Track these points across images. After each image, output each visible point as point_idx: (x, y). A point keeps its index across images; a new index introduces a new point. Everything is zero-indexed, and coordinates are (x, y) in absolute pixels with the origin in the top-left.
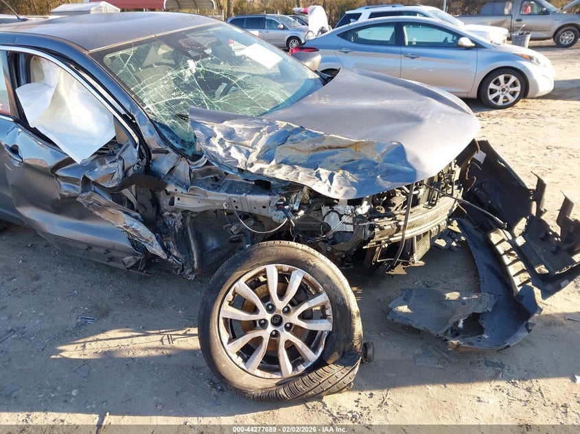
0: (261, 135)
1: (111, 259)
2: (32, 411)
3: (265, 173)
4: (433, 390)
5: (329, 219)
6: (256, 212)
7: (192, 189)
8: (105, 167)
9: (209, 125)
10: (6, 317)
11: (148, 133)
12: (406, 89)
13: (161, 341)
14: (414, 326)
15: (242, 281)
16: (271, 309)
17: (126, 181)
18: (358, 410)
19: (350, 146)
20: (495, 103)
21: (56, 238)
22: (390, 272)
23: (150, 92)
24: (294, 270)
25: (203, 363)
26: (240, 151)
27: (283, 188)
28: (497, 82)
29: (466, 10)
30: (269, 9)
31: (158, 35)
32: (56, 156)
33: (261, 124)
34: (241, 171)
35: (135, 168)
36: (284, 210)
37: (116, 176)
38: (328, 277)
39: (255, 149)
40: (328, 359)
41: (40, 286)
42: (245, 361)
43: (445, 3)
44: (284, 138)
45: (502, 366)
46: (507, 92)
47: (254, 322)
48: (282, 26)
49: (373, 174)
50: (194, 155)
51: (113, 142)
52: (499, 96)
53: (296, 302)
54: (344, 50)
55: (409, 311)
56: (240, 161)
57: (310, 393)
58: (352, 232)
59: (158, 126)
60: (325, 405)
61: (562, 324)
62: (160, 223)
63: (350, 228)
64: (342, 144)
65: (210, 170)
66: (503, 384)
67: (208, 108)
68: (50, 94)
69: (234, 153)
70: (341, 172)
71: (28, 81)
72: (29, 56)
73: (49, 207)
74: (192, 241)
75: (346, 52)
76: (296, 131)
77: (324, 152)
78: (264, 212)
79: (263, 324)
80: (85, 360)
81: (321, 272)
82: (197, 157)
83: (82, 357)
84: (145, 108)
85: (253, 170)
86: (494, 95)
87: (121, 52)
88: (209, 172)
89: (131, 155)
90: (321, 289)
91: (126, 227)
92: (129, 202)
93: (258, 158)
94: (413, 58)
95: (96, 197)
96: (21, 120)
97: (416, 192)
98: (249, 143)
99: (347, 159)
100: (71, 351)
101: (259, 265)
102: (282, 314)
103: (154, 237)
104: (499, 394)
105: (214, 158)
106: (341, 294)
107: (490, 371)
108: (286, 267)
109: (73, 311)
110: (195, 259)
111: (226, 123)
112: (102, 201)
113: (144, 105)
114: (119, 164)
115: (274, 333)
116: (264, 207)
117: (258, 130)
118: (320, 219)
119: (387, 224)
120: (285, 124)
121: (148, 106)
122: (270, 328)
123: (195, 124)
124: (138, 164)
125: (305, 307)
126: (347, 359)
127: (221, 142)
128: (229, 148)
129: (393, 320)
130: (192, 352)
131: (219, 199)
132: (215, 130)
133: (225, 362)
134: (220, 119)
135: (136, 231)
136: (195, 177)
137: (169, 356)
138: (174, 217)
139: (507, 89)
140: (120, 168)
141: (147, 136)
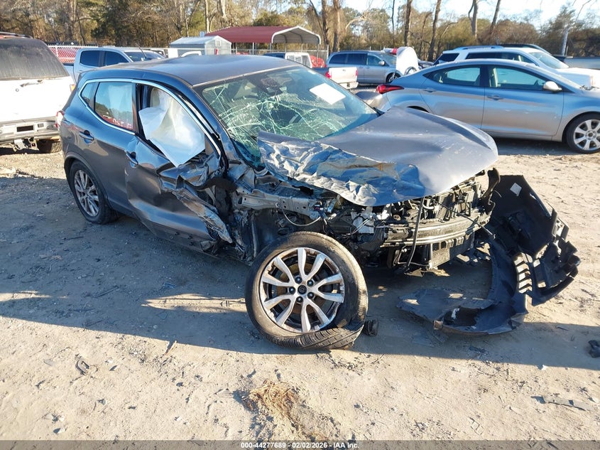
0: (309, 153)
1: (193, 244)
2: (126, 334)
3: (307, 181)
4: (419, 360)
5: (357, 223)
6: (298, 211)
7: (255, 192)
8: (195, 170)
9: (270, 144)
10: (113, 278)
11: (228, 148)
12: (441, 125)
13: (221, 304)
14: (416, 313)
15: (280, 257)
16: (299, 280)
17: (209, 183)
18: (355, 363)
19: (376, 166)
20: (580, 147)
21: (155, 224)
22: (408, 274)
23: (233, 119)
24: (319, 253)
25: (249, 321)
26: (291, 164)
27: (321, 195)
28: (584, 127)
29: (590, 50)
30: (375, 44)
31: (245, 75)
32: (162, 161)
33: (309, 146)
34: (290, 179)
35: (216, 173)
36: (319, 211)
37: (202, 178)
38: (343, 261)
39: (303, 163)
40: (338, 323)
41: (139, 261)
42: (276, 316)
43: (565, 43)
44: (325, 156)
45: (483, 351)
46: (594, 137)
47: (286, 288)
48: (383, 63)
49: (391, 189)
50: (259, 166)
51: (203, 154)
52: (585, 141)
53: (317, 278)
54: (428, 89)
55: (417, 303)
56: (290, 172)
57: (320, 344)
58: (372, 234)
59: (236, 144)
60: (331, 356)
61: (552, 331)
62: (231, 218)
63: (371, 231)
64: (369, 164)
65: (269, 178)
66: (478, 363)
67: (275, 133)
68: (162, 116)
69: (287, 166)
70: (366, 185)
71: (148, 106)
72: (151, 88)
73: (152, 201)
74: (254, 235)
75: (431, 92)
76: (336, 152)
77: (355, 169)
78: (305, 212)
79: (292, 291)
80: (165, 310)
81: (339, 257)
82: (261, 168)
83: (163, 308)
84: (228, 130)
85: (297, 179)
86: (580, 140)
87: (216, 87)
88: (269, 179)
89: (214, 164)
90: (338, 270)
91: (206, 217)
92: (210, 198)
93: (304, 170)
94: (497, 99)
95: (186, 193)
96: (140, 134)
97: (432, 208)
98: (299, 159)
99: (373, 176)
100: (156, 303)
101: (293, 247)
102: (306, 285)
103: (224, 226)
104: (472, 368)
105: (272, 168)
106: (352, 275)
107: (471, 353)
108: (313, 251)
109: (160, 279)
110: (255, 250)
111: (283, 143)
112: (190, 196)
113: (227, 127)
114: (205, 170)
115: (299, 299)
116: (304, 208)
117: (307, 150)
118: (350, 223)
119: (401, 229)
120: (328, 146)
121: (230, 128)
122: (297, 295)
123: (261, 143)
124: (219, 170)
125: (324, 282)
126: (352, 325)
127: (278, 157)
128: (284, 162)
129: (401, 308)
130: (242, 313)
131: (273, 200)
132: (275, 148)
133: (261, 314)
134: (279, 140)
135: (212, 221)
136: (258, 183)
137: (225, 314)
138: (242, 215)
139: (594, 134)
140: (206, 172)
141: (227, 151)
